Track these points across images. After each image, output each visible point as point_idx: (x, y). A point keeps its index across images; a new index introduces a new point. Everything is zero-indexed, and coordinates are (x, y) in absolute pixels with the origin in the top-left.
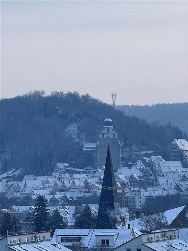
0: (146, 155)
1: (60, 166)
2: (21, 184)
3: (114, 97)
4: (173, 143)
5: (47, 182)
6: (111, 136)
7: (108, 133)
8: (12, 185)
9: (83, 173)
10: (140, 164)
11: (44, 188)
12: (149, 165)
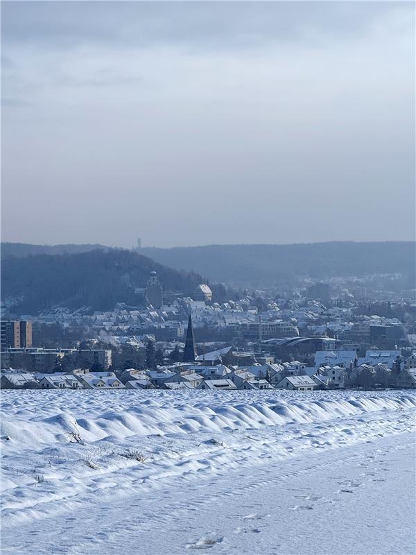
0: (178, 296)
1: (119, 304)
2: (93, 318)
3: (139, 241)
4: (198, 288)
5: (111, 316)
6: (155, 284)
7: (154, 281)
8: (86, 318)
9: (136, 310)
10: (176, 304)
11: (110, 321)
12: (182, 303)
